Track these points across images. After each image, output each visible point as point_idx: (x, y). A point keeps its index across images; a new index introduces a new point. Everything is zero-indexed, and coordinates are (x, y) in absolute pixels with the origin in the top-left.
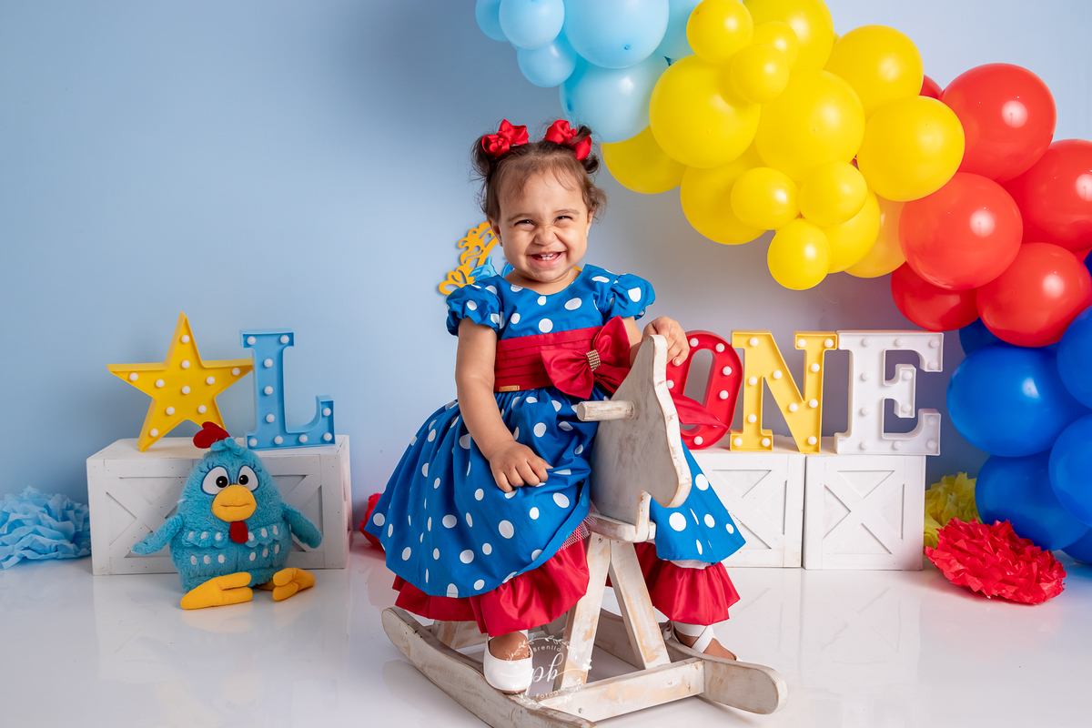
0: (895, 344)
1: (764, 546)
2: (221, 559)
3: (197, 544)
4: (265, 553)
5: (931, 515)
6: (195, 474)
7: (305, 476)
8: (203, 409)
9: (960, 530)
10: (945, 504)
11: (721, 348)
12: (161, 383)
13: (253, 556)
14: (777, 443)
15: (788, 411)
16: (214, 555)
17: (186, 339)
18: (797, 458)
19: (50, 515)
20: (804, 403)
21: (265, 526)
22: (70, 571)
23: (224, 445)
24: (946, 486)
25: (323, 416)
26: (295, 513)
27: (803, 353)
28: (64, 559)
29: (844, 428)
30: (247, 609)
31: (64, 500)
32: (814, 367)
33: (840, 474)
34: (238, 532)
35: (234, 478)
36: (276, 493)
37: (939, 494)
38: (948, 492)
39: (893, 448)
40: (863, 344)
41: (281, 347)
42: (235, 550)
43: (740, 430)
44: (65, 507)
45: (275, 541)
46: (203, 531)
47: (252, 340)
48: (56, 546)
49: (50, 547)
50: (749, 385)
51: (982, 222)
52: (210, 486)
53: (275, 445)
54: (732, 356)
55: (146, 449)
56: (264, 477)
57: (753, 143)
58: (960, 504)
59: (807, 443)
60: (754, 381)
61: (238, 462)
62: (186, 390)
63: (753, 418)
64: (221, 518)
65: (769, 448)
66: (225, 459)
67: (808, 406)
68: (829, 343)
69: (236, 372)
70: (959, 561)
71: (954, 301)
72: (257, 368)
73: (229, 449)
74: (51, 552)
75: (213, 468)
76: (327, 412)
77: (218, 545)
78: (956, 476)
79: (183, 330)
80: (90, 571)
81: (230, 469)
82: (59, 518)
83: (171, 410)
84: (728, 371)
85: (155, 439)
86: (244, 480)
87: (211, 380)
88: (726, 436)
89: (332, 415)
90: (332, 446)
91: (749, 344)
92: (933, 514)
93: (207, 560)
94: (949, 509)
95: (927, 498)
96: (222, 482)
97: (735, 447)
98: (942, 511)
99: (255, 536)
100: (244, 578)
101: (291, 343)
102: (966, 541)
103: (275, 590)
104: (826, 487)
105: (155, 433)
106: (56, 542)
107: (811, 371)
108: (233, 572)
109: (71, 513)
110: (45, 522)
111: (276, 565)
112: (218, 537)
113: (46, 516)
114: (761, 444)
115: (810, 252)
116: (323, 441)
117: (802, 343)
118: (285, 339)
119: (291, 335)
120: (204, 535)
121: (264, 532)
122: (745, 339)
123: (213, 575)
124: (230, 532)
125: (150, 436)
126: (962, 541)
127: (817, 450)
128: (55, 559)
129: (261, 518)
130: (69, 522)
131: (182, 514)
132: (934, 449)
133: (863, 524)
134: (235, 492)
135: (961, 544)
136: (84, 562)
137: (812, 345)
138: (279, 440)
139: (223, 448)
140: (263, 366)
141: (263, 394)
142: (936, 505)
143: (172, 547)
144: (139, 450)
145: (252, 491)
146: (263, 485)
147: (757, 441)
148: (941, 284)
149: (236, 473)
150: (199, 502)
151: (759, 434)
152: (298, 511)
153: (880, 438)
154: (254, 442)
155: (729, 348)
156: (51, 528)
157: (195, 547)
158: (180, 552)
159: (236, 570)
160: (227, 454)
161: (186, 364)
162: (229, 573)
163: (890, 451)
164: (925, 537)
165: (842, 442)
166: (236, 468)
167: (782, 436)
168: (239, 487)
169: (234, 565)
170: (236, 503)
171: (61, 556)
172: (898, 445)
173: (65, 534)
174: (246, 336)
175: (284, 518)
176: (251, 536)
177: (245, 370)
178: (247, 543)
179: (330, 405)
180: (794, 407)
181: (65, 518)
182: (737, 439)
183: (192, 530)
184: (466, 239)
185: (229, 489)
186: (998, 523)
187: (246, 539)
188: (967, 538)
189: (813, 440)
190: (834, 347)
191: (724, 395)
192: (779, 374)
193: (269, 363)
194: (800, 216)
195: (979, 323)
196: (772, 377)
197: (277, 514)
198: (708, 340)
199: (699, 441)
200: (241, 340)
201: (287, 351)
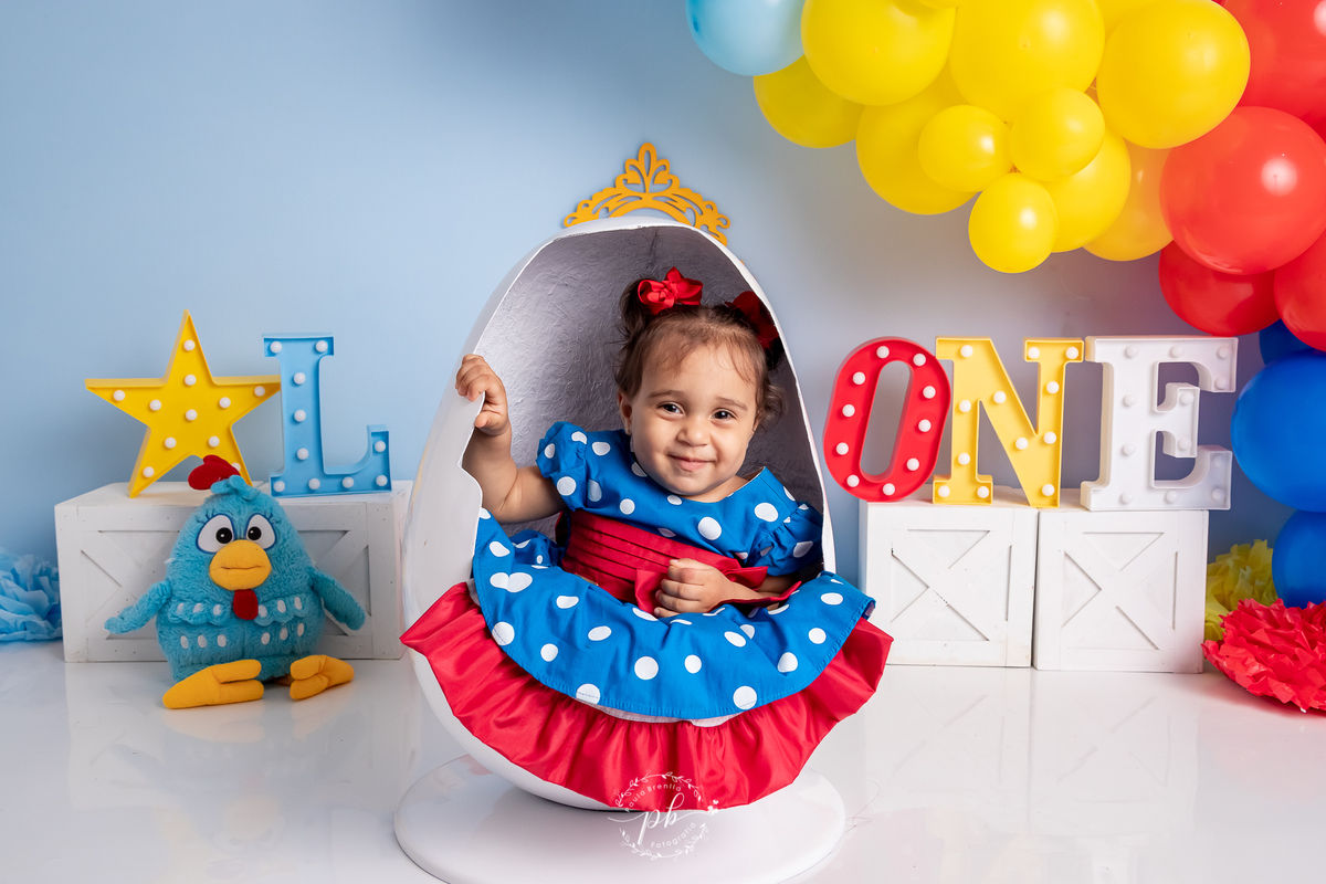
0: (1171, 355)
1: (979, 637)
2: (222, 641)
3: (187, 619)
4: (283, 634)
5: (1217, 597)
7: (346, 532)
8: (215, 441)
9: (1257, 616)
10: (1236, 582)
11: (920, 360)
12: (156, 405)
13: (265, 638)
14: (998, 495)
15: (1015, 448)
16: (211, 635)
17: (190, 345)
18: (1025, 514)
19: (17, 583)
20: (1037, 437)
21: (283, 596)
22: (40, 656)
23: (228, 486)
24: (1237, 558)
25: (375, 452)
26: (327, 580)
27: (1035, 367)
28: (35, 640)
29: (1094, 475)
30: (256, 711)
31: (36, 563)
32: (1051, 388)
33: (1086, 536)
34: (244, 603)
35: (241, 531)
36: (301, 553)
37: (1227, 568)
38: (1238, 564)
39: (1167, 501)
40: (1127, 355)
41: (316, 357)
42: (241, 629)
44: (37, 572)
45: (297, 619)
46: (196, 602)
47: (276, 347)
48: (24, 623)
49: (16, 623)
50: (959, 412)
51: (1279, 175)
52: (208, 541)
53: (310, 491)
54: (936, 372)
55: (137, 495)
56: (283, 531)
57: (947, 67)
58: (1257, 582)
59: (1041, 494)
60: (966, 406)
61: (247, 510)
62: (192, 414)
63: (965, 459)
64: (221, 584)
65: (988, 500)
66: (231, 504)
67: (1043, 442)
68: (1073, 354)
69: (260, 391)
70: (1257, 660)
71: (1244, 291)
72: (285, 385)
73: (236, 492)
74: (17, 630)
75: (213, 516)
76: (381, 446)
77: (215, 622)
78: (1252, 545)
79: (186, 332)
80: (61, 656)
81: (236, 519)
82: (28, 586)
83: (171, 442)
84: (930, 392)
85: (148, 481)
86: (255, 534)
87: (225, 402)
88: (924, 487)
89: (386, 452)
90: (387, 493)
91: (959, 355)
92: (1217, 594)
93: (202, 641)
94: (1241, 589)
95: (1210, 574)
96: (224, 536)
97: (940, 499)
98: (1231, 592)
99: (269, 610)
100: (251, 667)
101: (331, 352)
102: (1266, 631)
103: (293, 685)
104: (1067, 555)
105: (149, 472)
106: (22, 618)
107: (1046, 393)
108: (238, 659)
109: (45, 580)
110: (8, 591)
111: (299, 649)
112: (217, 610)
113: (11, 584)
114: (976, 497)
115: (1028, 218)
116: (376, 487)
117: (1033, 353)
118: (323, 346)
119: (330, 340)
120: (198, 608)
121: (281, 606)
122: (954, 348)
123: (210, 663)
124: (233, 604)
125: (144, 477)
126: (1261, 631)
127: (1054, 503)
128: (23, 640)
129: (277, 586)
130: (41, 591)
131: (170, 578)
132: (1222, 501)
133: (1118, 608)
134: (241, 549)
135: (1261, 635)
136: (56, 645)
137: (1049, 357)
138: (315, 483)
139: (227, 490)
140: (293, 383)
141: (293, 420)
142: (1223, 583)
143: (157, 623)
144: (129, 496)
145: (266, 550)
146: (280, 541)
147: (970, 490)
148: (1224, 268)
149: (244, 523)
150: (192, 562)
151: (973, 482)
152: (331, 578)
153: (1150, 488)
154: (280, 486)
155: (931, 360)
156: (17, 599)
157: (185, 623)
158: (166, 630)
159: (242, 657)
160: (234, 497)
161: (191, 379)
162: (233, 660)
163: (1162, 505)
164: (1206, 628)
165: (1094, 493)
166: (244, 517)
167: (1007, 486)
168: (248, 544)
169: (240, 650)
170: (243, 565)
171: (30, 637)
172: (1173, 496)
173: (37, 609)
174: (269, 340)
175: (312, 588)
176: (262, 611)
177: (273, 388)
178: (257, 620)
179: (385, 436)
180: (1023, 443)
181: (37, 586)
182: (942, 488)
183: (182, 601)
184: (575, 215)
185: (234, 545)
186: (1312, 605)
187: (255, 614)
188: (1268, 626)
189: (1050, 490)
190: (1079, 358)
191: (925, 426)
192: (1001, 397)
193: (300, 378)
194: (1014, 169)
195: (1280, 325)
196: (992, 401)
197: (301, 582)
198: (903, 349)
199: (889, 489)
200: (263, 346)
201: (326, 362)
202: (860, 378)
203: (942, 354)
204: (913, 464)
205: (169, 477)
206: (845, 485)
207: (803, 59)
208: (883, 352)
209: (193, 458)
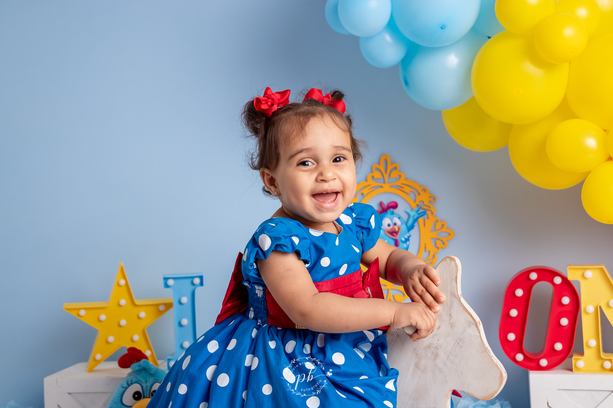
6: (117, 390)
8: (136, 337)
11: (558, 280)
12: (103, 317)
17: (123, 282)
23: (141, 366)
35: (147, 394)
41: (193, 287)
43: (582, 353)
47: (171, 282)
50: (587, 313)
52: (128, 399)
54: (568, 288)
55: (91, 370)
57: (565, 99)
60: (591, 309)
61: (151, 380)
62: (123, 322)
63: (593, 343)
65: (611, 370)
66: (142, 377)
69: (162, 308)
72: (176, 304)
73: (144, 369)
75: (132, 384)
79: (120, 275)
81: (144, 385)
83: (111, 339)
84: (566, 300)
85: (97, 362)
87: (142, 315)
88: (567, 359)
91: (583, 276)
96: (137, 396)
97: (578, 369)
101: (202, 284)
105: (98, 357)
114: (603, 367)
118: (197, 281)
119: (201, 278)
122: (579, 273)
125: (95, 360)
139: (140, 368)
140: (180, 303)
141: (180, 325)
144: (87, 371)
147: (599, 363)
149: (148, 388)
151: (600, 358)
155: (565, 279)
160: (143, 373)
161: (123, 302)
166: (149, 384)
174: (166, 279)
177: (169, 306)
182: (579, 362)
185: (142, 402)
191: (564, 322)
193: (185, 300)
196: (608, 306)
198: (547, 274)
199: (544, 362)
200: (162, 282)
201: (199, 290)
202: (519, 293)
203: (572, 276)
204: (559, 346)
205: (110, 359)
206: (514, 360)
207: (473, 98)
208: (534, 276)
209: (123, 348)
